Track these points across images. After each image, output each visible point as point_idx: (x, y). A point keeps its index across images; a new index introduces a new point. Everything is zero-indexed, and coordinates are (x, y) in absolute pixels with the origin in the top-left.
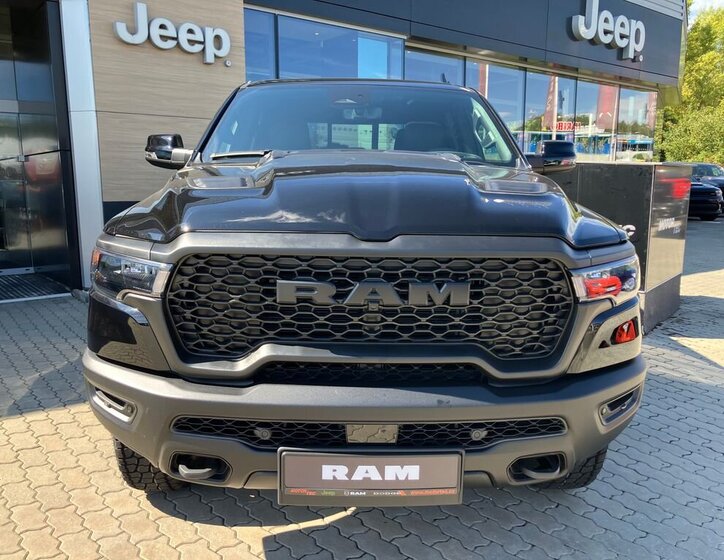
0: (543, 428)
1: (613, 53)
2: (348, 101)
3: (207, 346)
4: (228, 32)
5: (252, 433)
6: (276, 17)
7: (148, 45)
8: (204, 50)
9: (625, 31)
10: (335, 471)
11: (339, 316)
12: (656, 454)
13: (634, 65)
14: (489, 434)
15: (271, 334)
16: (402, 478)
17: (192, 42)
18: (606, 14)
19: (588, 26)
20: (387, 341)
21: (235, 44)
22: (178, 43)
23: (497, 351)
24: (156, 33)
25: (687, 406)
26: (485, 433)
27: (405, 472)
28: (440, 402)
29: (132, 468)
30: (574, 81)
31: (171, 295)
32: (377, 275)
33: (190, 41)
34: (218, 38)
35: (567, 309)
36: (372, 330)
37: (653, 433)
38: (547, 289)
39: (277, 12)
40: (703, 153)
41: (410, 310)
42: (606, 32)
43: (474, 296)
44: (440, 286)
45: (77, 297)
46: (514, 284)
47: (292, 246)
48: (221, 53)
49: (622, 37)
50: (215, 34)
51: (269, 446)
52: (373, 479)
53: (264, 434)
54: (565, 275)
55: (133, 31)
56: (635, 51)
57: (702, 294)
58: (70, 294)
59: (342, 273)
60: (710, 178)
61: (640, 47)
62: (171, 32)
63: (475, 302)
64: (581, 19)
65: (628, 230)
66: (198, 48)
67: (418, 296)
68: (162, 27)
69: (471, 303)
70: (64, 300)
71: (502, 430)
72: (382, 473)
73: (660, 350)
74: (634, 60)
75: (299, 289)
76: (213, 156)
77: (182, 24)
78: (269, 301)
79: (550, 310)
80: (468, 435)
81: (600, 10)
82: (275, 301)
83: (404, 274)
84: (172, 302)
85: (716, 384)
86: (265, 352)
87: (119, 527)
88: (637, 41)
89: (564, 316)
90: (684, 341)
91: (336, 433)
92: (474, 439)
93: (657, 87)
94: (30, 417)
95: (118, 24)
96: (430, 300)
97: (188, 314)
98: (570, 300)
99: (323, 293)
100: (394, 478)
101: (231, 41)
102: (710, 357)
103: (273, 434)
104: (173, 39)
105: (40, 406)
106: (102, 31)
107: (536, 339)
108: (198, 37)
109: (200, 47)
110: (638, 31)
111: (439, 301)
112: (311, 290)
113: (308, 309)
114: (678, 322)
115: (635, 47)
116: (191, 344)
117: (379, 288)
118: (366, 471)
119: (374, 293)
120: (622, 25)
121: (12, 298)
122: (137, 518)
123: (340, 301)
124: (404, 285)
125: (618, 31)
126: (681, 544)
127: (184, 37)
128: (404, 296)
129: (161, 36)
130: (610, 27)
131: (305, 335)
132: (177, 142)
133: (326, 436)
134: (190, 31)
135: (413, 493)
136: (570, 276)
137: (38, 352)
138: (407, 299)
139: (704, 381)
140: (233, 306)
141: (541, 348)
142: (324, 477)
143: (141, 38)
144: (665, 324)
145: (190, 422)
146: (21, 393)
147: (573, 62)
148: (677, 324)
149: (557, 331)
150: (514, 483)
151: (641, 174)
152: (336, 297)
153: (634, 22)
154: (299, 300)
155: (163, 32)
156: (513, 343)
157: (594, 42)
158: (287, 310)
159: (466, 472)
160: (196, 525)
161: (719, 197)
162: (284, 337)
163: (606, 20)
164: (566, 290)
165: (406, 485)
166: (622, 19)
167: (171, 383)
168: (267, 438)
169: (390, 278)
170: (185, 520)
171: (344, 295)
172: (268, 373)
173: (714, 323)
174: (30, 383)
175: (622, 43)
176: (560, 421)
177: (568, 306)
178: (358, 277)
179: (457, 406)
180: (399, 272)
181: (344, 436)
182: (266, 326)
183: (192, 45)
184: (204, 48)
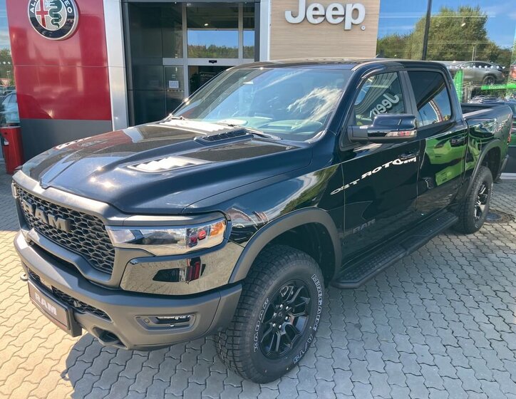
4: (364, 4)
7: (305, 23)
8: (344, 21)
17: (334, 16)
21: (369, 13)
22: (325, 19)
26: (80, 305)
32: (43, 206)
34: (356, 10)
41: (52, 228)
48: (356, 22)
50: (353, 8)
52: (45, 306)
59: (35, 202)
62: (321, 12)
63: (73, 231)
66: (340, 20)
67: (51, 221)
68: (315, 9)
75: (26, 206)
77: (329, 5)
80: (73, 302)
86: (30, 232)
95: (286, 12)
96: (54, 224)
100: (50, 310)
101: (366, 11)
104: (322, 16)
106: (278, 16)
108: (340, 12)
109: (342, 18)
111: (57, 226)
112: (28, 207)
119: (40, 215)
123: (34, 215)
127: (330, 14)
134: (335, 9)
142: (36, 298)
143: (300, 19)
152: (33, 213)
155: (315, 13)
176: (106, 314)
178: (38, 205)
183: (335, 18)
184: (344, 19)
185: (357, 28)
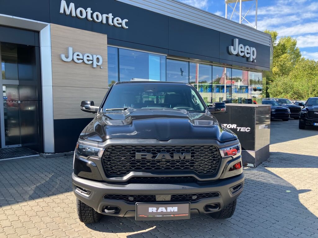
0: (213, 195)
1: (245, 59)
2: (151, 91)
3: (114, 173)
4: (101, 56)
5: (128, 199)
6: (118, 49)
7: (72, 62)
8: (93, 63)
9: (249, 51)
10: (152, 209)
11: (153, 163)
12: (255, 207)
13: (253, 63)
14: (197, 197)
15: (133, 168)
16: (172, 211)
17: (88, 60)
18: (241, 45)
19: (235, 50)
20: (167, 170)
21: (104, 61)
22: (83, 62)
23: (199, 172)
24: (75, 57)
25: (267, 191)
26: (196, 197)
27: (173, 209)
28: (183, 188)
29: (83, 214)
30: (230, 69)
31: (104, 158)
32: (164, 151)
33: (87, 60)
34: (98, 59)
35: (219, 160)
36: (163, 167)
37: (255, 201)
38: (213, 154)
39: (119, 47)
40: (283, 94)
41: (174, 161)
42: (242, 52)
43: (192, 156)
44: (182, 153)
45: (42, 156)
46: (203, 153)
47: (140, 143)
48: (99, 64)
49: (248, 53)
50: (97, 57)
51: (133, 202)
52: (164, 211)
53: (131, 199)
54: (218, 150)
55: (67, 57)
56: (253, 58)
57: (278, 151)
58: (39, 155)
59: (155, 150)
60: (285, 104)
61: (254, 57)
62: (81, 57)
63: (192, 158)
64: (232, 47)
65: (248, 130)
66: (91, 62)
67: (176, 157)
68: (78, 55)
69: (191, 158)
70: (37, 157)
71: (201, 196)
72: (166, 209)
73: (261, 172)
74: (253, 62)
75: (142, 155)
76: (107, 109)
77: (85, 54)
78: (133, 159)
79: (214, 160)
80: (191, 198)
81: (239, 44)
82: (135, 159)
83: (172, 150)
84: (104, 159)
85: (278, 184)
86: (131, 174)
87: (78, 234)
88: (253, 55)
89: (218, 162)
90: (269, 169)
91: (153, 198)
92: (193, 199)
93: (262, 71)
94: (38, 200)
95: (62, 55)
96: (180, 157)
97: (109, 163)
98: (219, 157)
99: (149, 156)
100: (170, 211)
101: (103, 59)
102: (278, 175)
103: (134, 199)
104: (81, 59)
105: (39, 197)
106: (56, 57)
107: (210, 169)
108: (91, 58)
109: (92, 62)
110: (253, 51)
111: (182, 158)
112: (146, 155)
113: (145, 161)
114: (268, 162)
115: (252, 57)
116: (109, 172)
117: (165, 154)
118: (162, 209)
119: (164, 156)
120: (248, 49)
121: (17, 157)
122: (84, 231)
123: (154, 158)
124: (172, 153)
125: (246, 51)
126: (259, 234)
127: (85, 59)
128: (172, 157)
129: (77, 59)
130: (243, 50)
131: (143, 169)
132: (92, 104)
133: (150, 199)
134: (88, 56)
135: (175, 215)
136: (219, 150)
137: (33, 178)
138: (173, 157)
139: (274, 183)
140: (122, 160)
141: (212, 171)
142: (149, 211)
143: (70, 59)
144: (263, 163)
145: (109, 196)
146: (31, 192)
147: (230, 63)
148: (268, 163)
149: (216, 166)
150: (205, 212)
151: (251, 110)
152: (152, 157)
153: (252, 48)
154: (142, 158)
155: (78, 57)
156: (204, 170)
157: (237, 55)
158: (138, 161)
159: (191, 209)
160: (104, 233)
161: (289, 112)
162: (137, 169)
163: (241, 48)
164: (218, 154)
165: (173, 213)
166: (247, 47)
167: (103, 184)
168: (132, 200)
169: (168, 151)
170: (100, 231)
171: (155, 157)
172: (132, 180)
173: (281, 162)
174: (34, 189)
175: (248, 56)
176: (218, 193)
177: (219, 159)
178: (159, 151)
179: (188, 189)
180: (171, 150)
181: (155, 199)
182: (132, 166)
183: (89, 61)
184: (93, 62)
185: (99, 67)
